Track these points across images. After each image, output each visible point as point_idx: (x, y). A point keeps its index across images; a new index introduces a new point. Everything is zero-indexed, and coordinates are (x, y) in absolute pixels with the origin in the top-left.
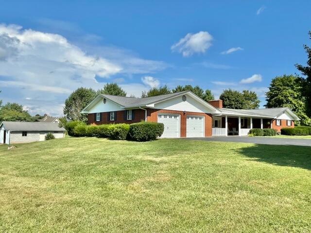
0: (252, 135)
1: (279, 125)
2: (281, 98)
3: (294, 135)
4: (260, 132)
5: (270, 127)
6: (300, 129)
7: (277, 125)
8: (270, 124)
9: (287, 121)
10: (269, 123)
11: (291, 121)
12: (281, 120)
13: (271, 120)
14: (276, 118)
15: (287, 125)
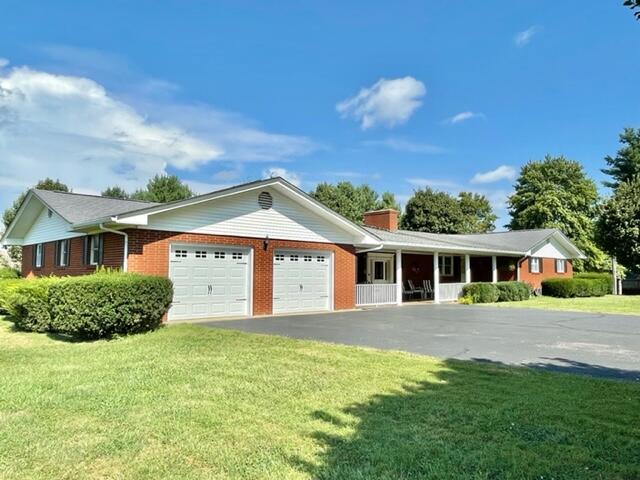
0: (469, 299)
1: (538, 271)
2: (542, 209)
3: (572, 296)
4: (488, 291)
5: (516, 278)
6: (585, 280)
7: (533, 271)
8: (516, 271)
9: (556, 260)
10: (512, 267)
11: (566, 261)
12: (541, 259)
13: (516, 260)
14: (528, 253)
15: (556, 271)
